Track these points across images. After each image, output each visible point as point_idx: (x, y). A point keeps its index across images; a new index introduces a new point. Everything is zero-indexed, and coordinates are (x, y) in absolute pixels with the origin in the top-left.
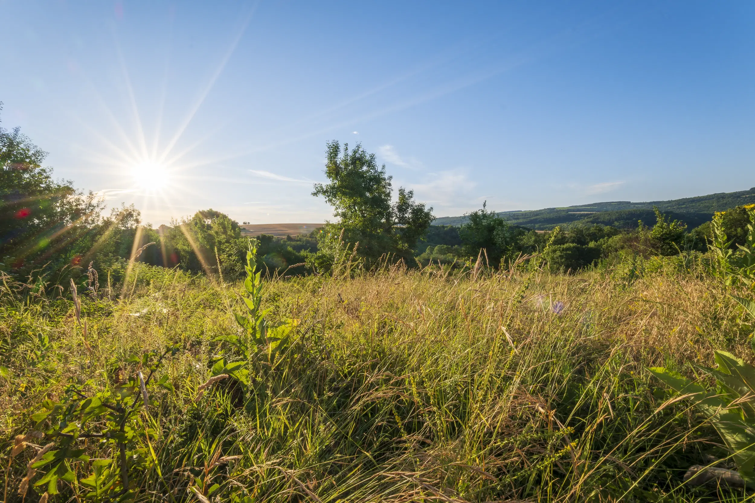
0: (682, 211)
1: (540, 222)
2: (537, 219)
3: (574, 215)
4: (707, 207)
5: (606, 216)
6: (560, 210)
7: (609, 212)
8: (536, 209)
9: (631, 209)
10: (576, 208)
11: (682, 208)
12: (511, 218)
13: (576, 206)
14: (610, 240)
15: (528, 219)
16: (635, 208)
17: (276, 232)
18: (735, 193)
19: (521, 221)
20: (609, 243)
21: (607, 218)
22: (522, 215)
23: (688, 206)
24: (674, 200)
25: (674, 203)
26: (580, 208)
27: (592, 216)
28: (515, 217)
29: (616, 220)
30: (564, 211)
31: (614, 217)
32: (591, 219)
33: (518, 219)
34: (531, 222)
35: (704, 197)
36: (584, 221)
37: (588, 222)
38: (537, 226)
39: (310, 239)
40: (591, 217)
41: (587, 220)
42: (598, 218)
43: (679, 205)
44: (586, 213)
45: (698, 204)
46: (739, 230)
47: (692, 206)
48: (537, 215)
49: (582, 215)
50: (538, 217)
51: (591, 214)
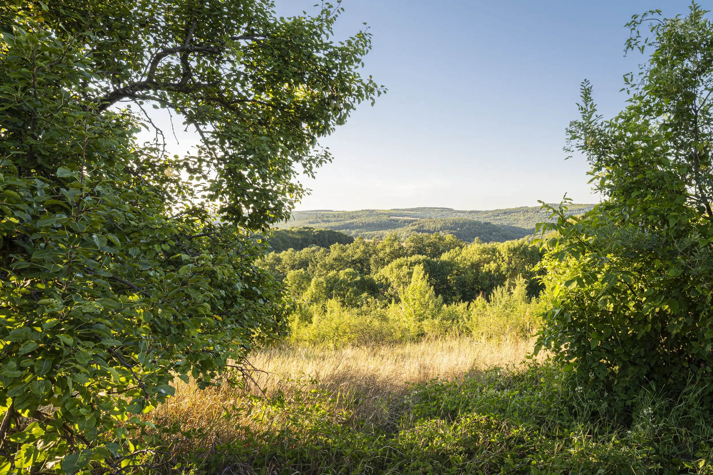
1: (357, 227)
2: (353, 223)
3: (397, 221)
4: (516, 219)
5: (431, 223)
6: (381, 213)
7: (434, 220)
9: (454, 217)
10: (398, 212)
11: (497, 220)
12: (319, 220)
13: (398, 210)
15: (342, 223)
16: (457, 217)
19: (333, 224)
21: (432, 225)
22: (334, 216)
25: (490, 214)
26: (402, 212)
27: (417, 223)
28: (325, 219)
29: (441, 229)
30: (385, 214)
31: (439, 226)
32: (416, 227)
33: (329, 221)
34: (346, 227)
36: (408, 229)
37: (412, 230)
40: (415, 225)
41: (411, 228)
42: (423, 227)
43: (495, 216)
44: (410, 218)
47: (505, 218)
48: (352, 218)
49: (405, 222)
50: (354, 220)
51: (416, 221)
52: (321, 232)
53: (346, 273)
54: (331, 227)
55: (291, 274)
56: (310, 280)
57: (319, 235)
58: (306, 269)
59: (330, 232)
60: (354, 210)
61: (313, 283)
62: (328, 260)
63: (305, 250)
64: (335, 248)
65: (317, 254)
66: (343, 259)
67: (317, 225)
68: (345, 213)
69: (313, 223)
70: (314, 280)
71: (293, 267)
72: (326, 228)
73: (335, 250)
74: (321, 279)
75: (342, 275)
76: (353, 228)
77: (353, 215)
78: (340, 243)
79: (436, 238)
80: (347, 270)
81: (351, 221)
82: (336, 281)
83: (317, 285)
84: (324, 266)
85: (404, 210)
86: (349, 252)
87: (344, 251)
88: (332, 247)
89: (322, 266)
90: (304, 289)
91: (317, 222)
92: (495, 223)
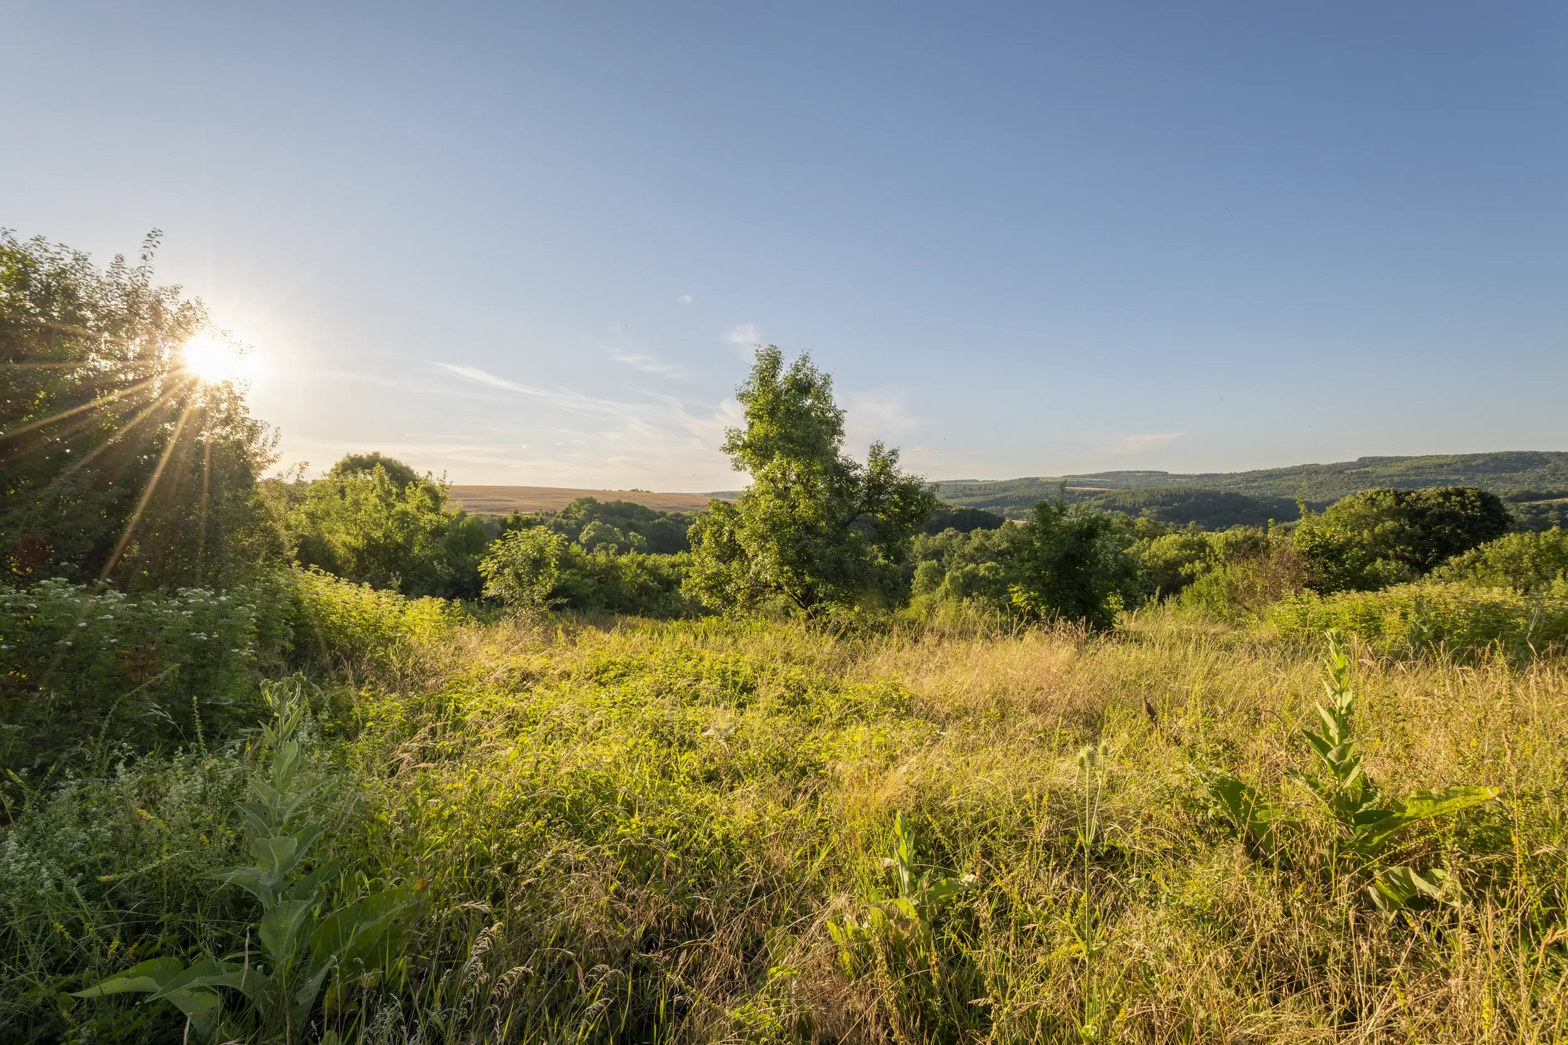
0: (1252, 492)
1: (1012, 503)
2: (1007, 498)
4: (1292, 487)
5: (1127, 496)
6: (1047, 483)
7: (1133, 490)
8: (1003, 479)
9: (1173, 486)
10: (1075, 480)
11: (1253, 488)
13: (1075, 476)
14: (1154, 544)
15: (991, 497)
16: (1175, 485)
17: (489, 503)
18: (1335, 466)
19: (977, 500)
20: (1153, 549)
21: (1130, 500)
22: (980, 488)
23: (1262, 484)
24: (1238, 472)
25: (1239, 478)
26: (1081, 480)
27: (1104, 495)
28: (968, 491)
29: (1145, 505)
30: (1054, 483)
31: (1142, 500)
32: (1102, 501)
33: (972, 495)
34: (995, 502)
35: (1286, 469)
38: (1007, 510)
39: (564, 521)
40: (1102, 498)
42: (1114, 501)
43: (1248, 482)
44: (1092, 489)
45: (1278, 481)
46: (1366, 533)
47: (1269, 485)
48: (1005, 490)
49: (1085, 494)
50: (1008, 493)
51: (1102, 492)
52: (961, 511)
53: (987, 568)
54: (976, 504)
55: (923, 565)
56: (943, 574)
57: (957, 516)
58: (939, 561)
59: (974, 511)
60: (1008, 479)
61: (947, 577)
62: (968, 549)
63: (940, 536)
64: (977, 533)
65: (954, 541)
66: (987, 549)
67: (957, 500)
68: (996, 484)
69: (952, 498)
70: (948, 575)
71: (925, 557)
72: (968, 505)
73: (977, 537)
74: (958, 574)
75: (982, 571)
76: (1007, 504)
77: (1006, 486)
78: (983, 528)
79: (1121, 522)
80: (989, 564)
81: (1004, 494)
82: (975, 576)
83: (953, 580)
84: (963, 556)
85: (1085, 476)
86: (995, 539)
87: (988, 538)
88: (972, 534)
89: (960, 556)
90: (938, 584)
91: (957, 497)
92: (1246, 493)
